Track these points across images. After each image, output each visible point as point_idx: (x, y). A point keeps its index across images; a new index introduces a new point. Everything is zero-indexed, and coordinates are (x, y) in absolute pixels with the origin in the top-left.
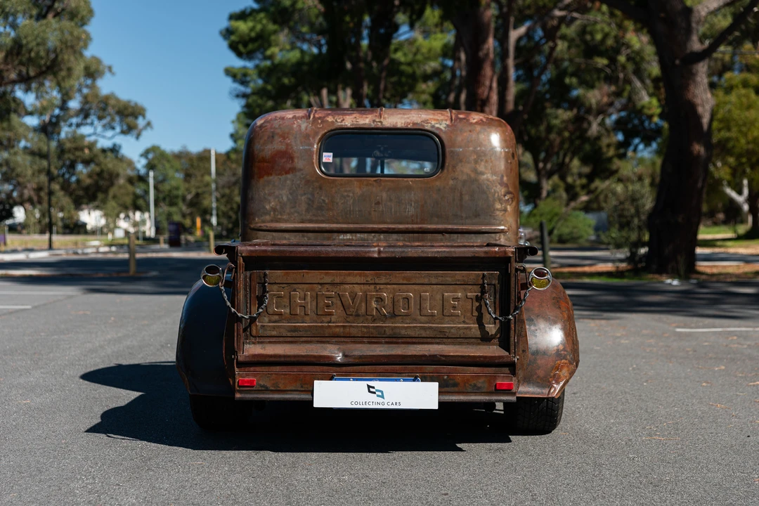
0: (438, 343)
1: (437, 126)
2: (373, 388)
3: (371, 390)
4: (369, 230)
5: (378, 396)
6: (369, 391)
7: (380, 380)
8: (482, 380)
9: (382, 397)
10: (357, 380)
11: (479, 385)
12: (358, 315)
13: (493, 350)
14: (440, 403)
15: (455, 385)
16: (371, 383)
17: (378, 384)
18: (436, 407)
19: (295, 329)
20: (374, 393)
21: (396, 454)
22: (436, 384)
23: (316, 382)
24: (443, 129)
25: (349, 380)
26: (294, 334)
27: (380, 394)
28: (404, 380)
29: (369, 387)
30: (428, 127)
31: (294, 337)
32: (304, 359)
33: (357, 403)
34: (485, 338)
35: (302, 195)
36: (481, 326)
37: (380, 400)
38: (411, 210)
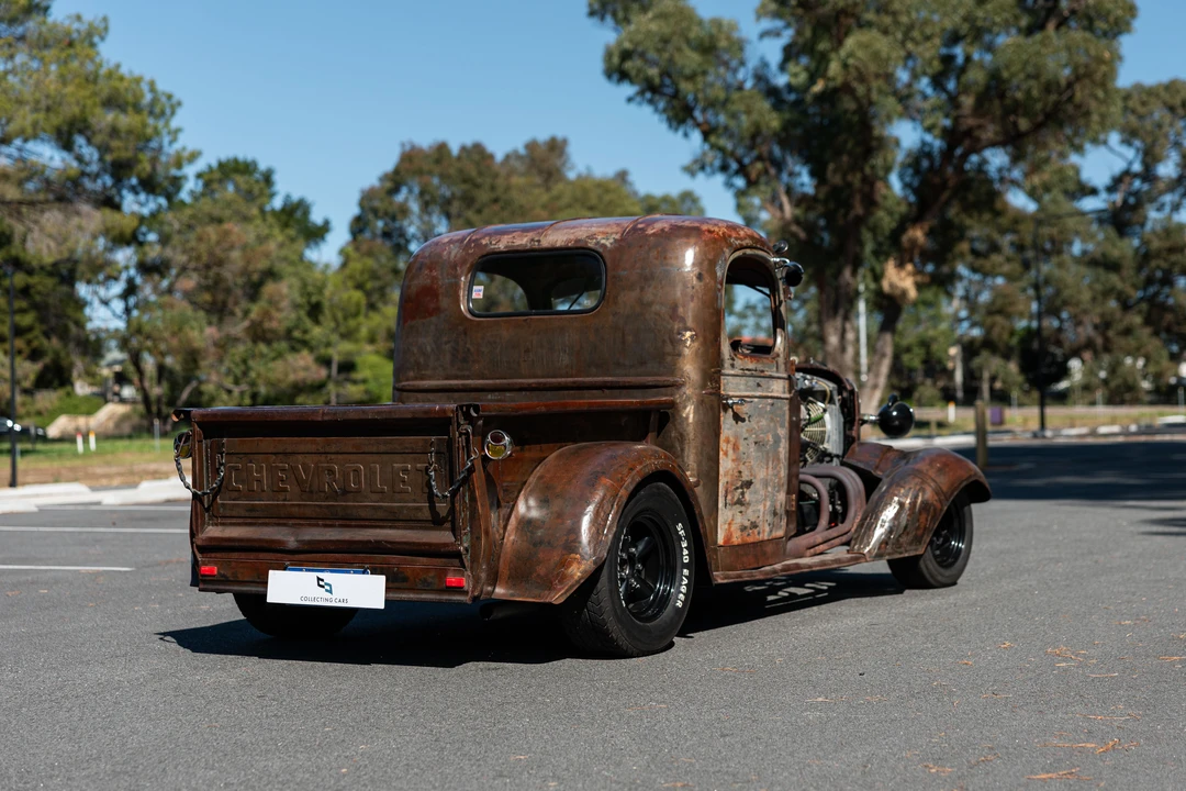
0: (391, 527)
1: (603, 241)
2: (322, 580)
3: (321, 583)
4: (518, 387)
5: (327, 591)
6: (319, 585)
7: (332, 571)
8: (432, 574)
9: (330, 592)
10: (309, 570)
11: (430, 580)
12: (311, 492)
13: (443, 537)
14: (387, 601)
15: (405, 579)
16: (321, 575)
17: (327, 577)
18: (381, 606)
19: (253, 508)
20: (323, 587)
21: (379, 667)
22: (382, 578)
23: (271, 572)
24: (609, 245)
25: (301, 570)
26: (253, 514)
27: (328, 588)
28: (355, 572)
29: (319, 579)
30: (591, 244)
31: (252, 517)
32: (256, 545)
33: (306, 598)
34: (437, 522)
35: (446, 343)
36: (432, 508)
37: (328, 595)
38: (565, 360)
